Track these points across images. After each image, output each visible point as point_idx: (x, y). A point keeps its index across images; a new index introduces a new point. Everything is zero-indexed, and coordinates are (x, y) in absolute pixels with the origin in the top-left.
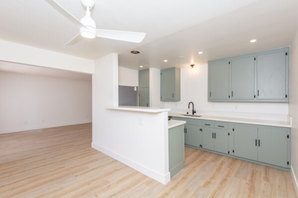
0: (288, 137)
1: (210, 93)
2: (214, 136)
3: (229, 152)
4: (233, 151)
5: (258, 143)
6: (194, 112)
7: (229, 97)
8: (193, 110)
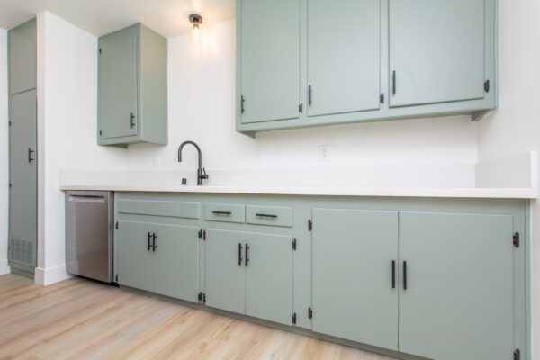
0: (516, 240)
1: (243, 100)
2: (244, 255)
3: (294, 320)
4: (310, 315)
5: (399, 275)
6: (202, 177)
7: (301, 109)
8: (200, 170)
